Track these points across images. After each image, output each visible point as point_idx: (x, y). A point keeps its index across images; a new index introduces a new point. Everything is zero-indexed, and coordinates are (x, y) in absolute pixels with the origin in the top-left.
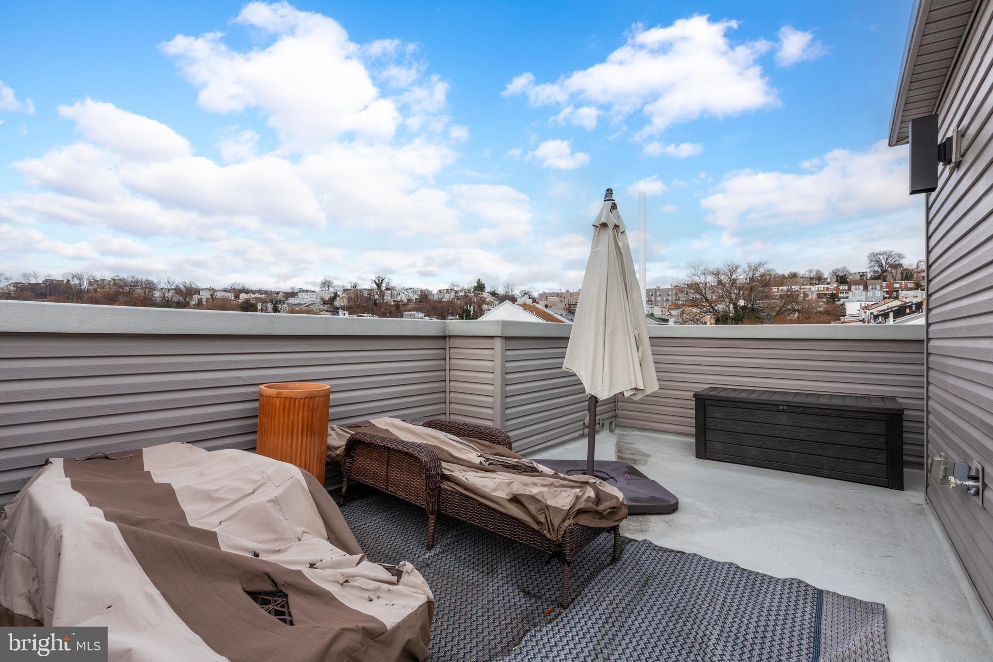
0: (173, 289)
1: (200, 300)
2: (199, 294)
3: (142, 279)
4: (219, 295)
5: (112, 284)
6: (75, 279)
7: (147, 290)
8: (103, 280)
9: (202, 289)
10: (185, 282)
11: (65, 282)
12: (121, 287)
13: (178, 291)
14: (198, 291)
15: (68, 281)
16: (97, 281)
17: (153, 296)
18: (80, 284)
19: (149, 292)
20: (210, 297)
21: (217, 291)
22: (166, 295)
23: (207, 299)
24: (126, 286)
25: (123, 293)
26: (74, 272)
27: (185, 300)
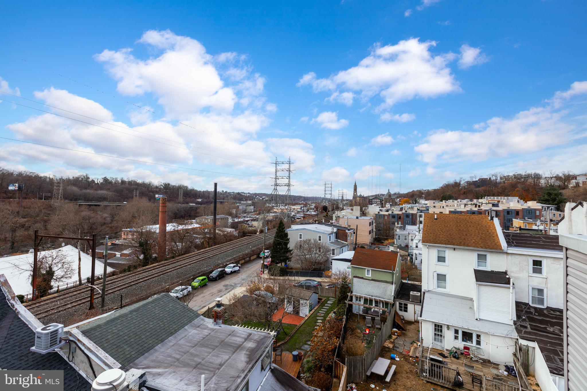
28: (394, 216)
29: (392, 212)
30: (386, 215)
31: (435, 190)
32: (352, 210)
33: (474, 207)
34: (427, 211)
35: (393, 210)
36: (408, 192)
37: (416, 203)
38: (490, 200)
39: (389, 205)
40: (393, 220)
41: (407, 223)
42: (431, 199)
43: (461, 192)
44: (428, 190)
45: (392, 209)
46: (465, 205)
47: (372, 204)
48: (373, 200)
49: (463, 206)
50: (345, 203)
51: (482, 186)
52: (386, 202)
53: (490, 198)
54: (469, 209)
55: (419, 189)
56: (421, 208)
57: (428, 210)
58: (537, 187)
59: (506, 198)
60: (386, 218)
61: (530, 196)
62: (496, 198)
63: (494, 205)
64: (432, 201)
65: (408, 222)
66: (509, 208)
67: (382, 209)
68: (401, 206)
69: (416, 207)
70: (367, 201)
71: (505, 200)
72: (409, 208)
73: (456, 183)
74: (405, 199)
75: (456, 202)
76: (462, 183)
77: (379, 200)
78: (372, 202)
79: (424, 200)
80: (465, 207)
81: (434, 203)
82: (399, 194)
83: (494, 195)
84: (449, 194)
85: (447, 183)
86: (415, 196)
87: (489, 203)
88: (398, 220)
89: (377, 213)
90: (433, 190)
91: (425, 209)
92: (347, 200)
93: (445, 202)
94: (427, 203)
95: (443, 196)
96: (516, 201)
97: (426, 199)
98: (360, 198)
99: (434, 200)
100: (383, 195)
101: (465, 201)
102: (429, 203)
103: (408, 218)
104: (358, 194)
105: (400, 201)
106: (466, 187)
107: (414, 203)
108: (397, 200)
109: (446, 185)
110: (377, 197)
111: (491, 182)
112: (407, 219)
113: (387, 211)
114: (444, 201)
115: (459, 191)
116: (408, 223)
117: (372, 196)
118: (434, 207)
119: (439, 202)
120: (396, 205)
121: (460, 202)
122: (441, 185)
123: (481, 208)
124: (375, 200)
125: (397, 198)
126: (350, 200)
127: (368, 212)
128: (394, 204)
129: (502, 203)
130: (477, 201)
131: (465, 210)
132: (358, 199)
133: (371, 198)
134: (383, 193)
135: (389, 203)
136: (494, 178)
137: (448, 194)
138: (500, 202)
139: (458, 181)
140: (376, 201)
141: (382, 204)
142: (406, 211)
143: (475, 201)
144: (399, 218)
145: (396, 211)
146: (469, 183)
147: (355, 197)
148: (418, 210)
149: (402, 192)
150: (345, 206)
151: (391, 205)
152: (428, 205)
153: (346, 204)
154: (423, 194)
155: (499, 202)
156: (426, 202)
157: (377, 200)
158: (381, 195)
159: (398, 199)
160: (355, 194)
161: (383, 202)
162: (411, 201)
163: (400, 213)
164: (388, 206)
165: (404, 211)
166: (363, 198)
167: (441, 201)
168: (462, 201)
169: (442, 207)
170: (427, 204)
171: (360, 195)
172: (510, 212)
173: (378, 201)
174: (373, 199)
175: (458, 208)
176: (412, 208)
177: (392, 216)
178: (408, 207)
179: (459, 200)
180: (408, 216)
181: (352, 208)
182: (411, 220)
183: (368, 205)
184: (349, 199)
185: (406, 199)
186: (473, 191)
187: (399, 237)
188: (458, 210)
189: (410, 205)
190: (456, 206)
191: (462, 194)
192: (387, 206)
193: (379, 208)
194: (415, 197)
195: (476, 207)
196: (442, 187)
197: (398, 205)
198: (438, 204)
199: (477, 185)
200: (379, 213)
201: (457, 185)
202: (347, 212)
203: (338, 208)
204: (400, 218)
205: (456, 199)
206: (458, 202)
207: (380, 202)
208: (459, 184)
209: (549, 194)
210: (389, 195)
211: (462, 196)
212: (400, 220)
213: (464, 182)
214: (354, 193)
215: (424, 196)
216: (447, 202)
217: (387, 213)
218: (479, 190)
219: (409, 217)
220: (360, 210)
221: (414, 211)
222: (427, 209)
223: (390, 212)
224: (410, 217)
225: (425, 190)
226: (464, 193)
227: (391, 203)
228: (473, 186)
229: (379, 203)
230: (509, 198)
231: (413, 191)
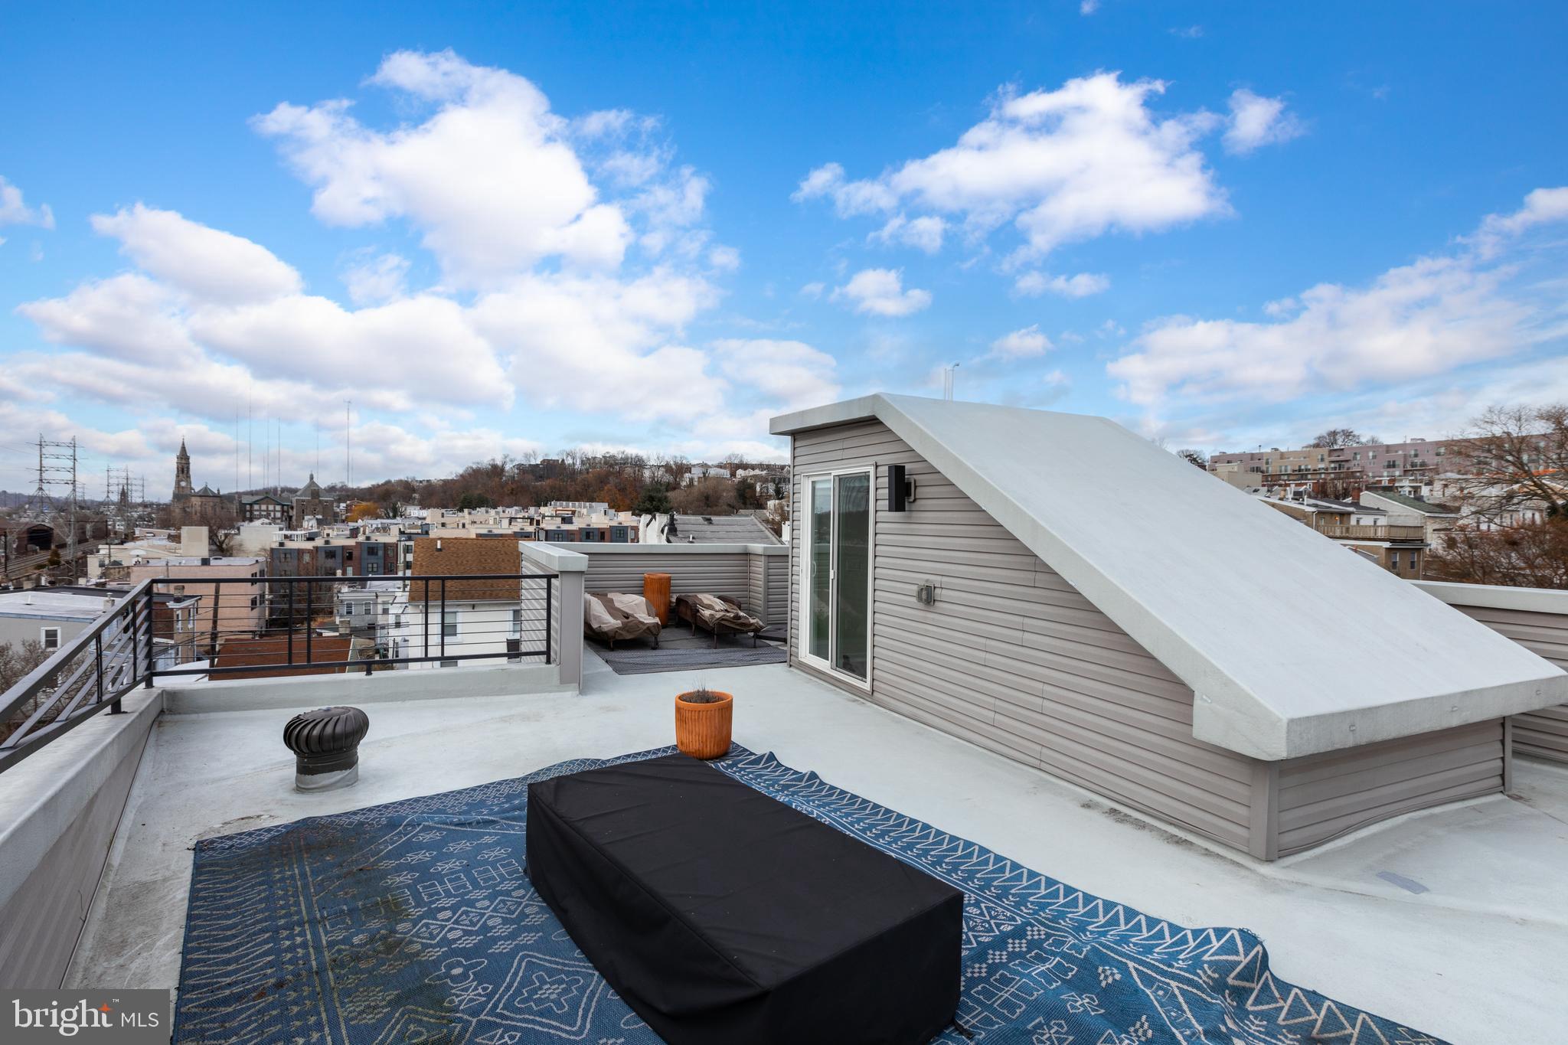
0: (662, 466)
1: (691, 480)
2: (690, 472)
3: (632, 455)
4: (712, 472)
5: (602, 462)
6: (569, 458)
7: (637, 469)
8: (595, 458)
9: (694, 466)
10: (676, 457)
11: (560, 462)
12: (611, 466)
13: (668, 468)
14: (688, 469)
15: (563, 460)
16: (588, 459)
17: (642, 475)
18: (573, 463)
19: (639, 471)
20: (702, 476)
21: (709, 467)
22: (656, 475)
23: (699, 478)
24: (617, 464)
25: (613, 473)
26: (568, 450)
27: (676, 480)
28: (331, 553)
29: (327, 542)
30: (309, 551)
31: (446, 482)
32: (176, 538)
33: (529, 524)
34: (425, 537)
35: (328, 535)
36: (373, 486)
37: (394, 517)
38: (561, 508)
39: (314, 523)
40: (330, 563)
41: (370, 570)
42: (437, 506)
43: (505, 490)
44: (428, 481)
45: (326, 532)
46: (511, 520)
47: (251, 520)
48: (256, 507)
49: (505, 522)
50: (135, 515)
51: (548, 478)
52: (303, 513)
53: (561, 505)
54: (517, 529)
55: (403, 478)
56: (409, 529)
57: (427, 533)
58: (638, 484)
59: (588, 504)
60: (307, 558)
61: (628, 502)
62: (571, 504)
63: (565, 520)
64: (438, 512)
65: (375, 565)
66: (589, 525)
67: (289, 533)
68: (352, 525)
69: (396, 525)
70: (234, 508)
71: (585, 510)
72: (377, 529)
73: (495, 467)
74: (364, 503)
75: (492, 512)
76: (507, 467)
77: (278, 508)
78: (251, 511)
79: (418, 508)
80: (510, 524)
81: (443, 516)
82: (344, 489)
83: (568, 499)
84: (480, 494)
85: (474, 467)
86: (392, 497)
87: (557, 516)
88: (343, 562)
89: (275, 545)
90: (441, 483)
91: (420, 531)
92: (145, 505)
93: (470, 513)
94: (424, 515)
95: (465, 499)
96: (603, 512)
97: (424, 505)
98: (204, 499)
99: (444, 506)
100: (294, 491)
101: (512, 511)
102: (431, 515)
103: (373, 557)
104: (197, 487)
105: (348, 509)
106: (516, 479)
107: (391, 515)
108: (339, 507)
109: (474, 470)
110: (271, 495)
111: (565, 469)
112: (372, 559)
113: (311, 538)
114: (466, 511)
115: (502, 486)
116: (375, 570)
117: (252, 493)
118: (443, 525)
119: (455, 514)
120: (336, 521)
121: (502, 513)
122: (461, 471)
123: (542, 525)
124: (264, 507)
125: (340, 500)
126: (158, 505)
127: (241, 545)
128: (329, 518)
129: (581, 515)
130: (536, 512)
131: (510, 532)
132: (196, 501)
133: (246, 500)
134: (293, 486)
135: (314, 514)
136: (569, 461)
137: (478, 492)
138: (576, 514)
139: (499, 463)
140: (267, 510)
141: (290, 518)
142: (368, 538)
143: (532, 510)
144: (348, 555)
145: (338, 537)
146: (525, 470)
147: (182, 495)
148: (402, 533)
149: (353, 485)
150: (137, 526)
151: (320, 523)
152: (428, 521)
153: (141, 518)
154: (414, 490)
155: (574, 512)
156: (424, 513)
157: (271, 507)
158: (283, 490)
159: (343, 505)
160: (183, 484)
161: (293, 513)
162: (379, 511)
163: (352, 542)
164: (310, 523)
165: (361, 538)
166: (218, 500)
167: (461, 510)
168: (508, 510)
169: (461, 526)
170: (424, 519)
171: (206, 489)
172: (591, 534)
173: (275, 511)
174: (256, 502)
175: (496, 526)
176: (385, 529)
177: (326, 552)
178: (374, 526)
179: (500, 509)
180: (372, 550)
181: (173, 532)
182: (381, 562)
183: (240, 524)
184: (155, 500)
185: (368, 504)
186: (531, 488)
187: (349, 606)
188: (496, 532)
189: (379, 521)
190: (491, 522)
191: (508, 495)
192: (305, 524)
193: (281, 529)
194: (394, 500)
195: (531, 524)
196: (462, 476)
197: (343, 521)
198: (452, 517)
199: (538, 474)
200: (282, 544)
201: (496, 471)
202: (153, 547)
203: (104, 534)
204: (350, 557)
205: (495, 508)
206: (498, 513)
207: (283, 512)
208: (502, 469)
209: (651, 499)
210: (314, 491)
211: (507, 499)
212: (349, 562)
213: (511, 466)
214: (178, 482)
215: (416, 496)
216: (473, 512)
217: (309, 545)
218: (541, 486)
219: (377, 554)
220: (210, 538)
221: (392, 538)
222: (425, 528)
223: (319, 542)
224: (381, 553)
225: (421, 482)
226: (512, 493)
227: (320, 517)
228: (530, 477)
229: (278, 515)
230: (594, 504)
231: (388, 482)
